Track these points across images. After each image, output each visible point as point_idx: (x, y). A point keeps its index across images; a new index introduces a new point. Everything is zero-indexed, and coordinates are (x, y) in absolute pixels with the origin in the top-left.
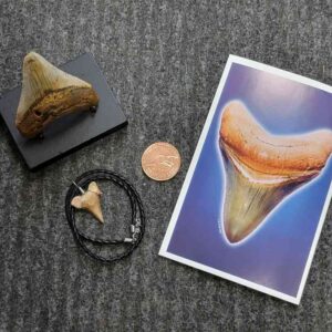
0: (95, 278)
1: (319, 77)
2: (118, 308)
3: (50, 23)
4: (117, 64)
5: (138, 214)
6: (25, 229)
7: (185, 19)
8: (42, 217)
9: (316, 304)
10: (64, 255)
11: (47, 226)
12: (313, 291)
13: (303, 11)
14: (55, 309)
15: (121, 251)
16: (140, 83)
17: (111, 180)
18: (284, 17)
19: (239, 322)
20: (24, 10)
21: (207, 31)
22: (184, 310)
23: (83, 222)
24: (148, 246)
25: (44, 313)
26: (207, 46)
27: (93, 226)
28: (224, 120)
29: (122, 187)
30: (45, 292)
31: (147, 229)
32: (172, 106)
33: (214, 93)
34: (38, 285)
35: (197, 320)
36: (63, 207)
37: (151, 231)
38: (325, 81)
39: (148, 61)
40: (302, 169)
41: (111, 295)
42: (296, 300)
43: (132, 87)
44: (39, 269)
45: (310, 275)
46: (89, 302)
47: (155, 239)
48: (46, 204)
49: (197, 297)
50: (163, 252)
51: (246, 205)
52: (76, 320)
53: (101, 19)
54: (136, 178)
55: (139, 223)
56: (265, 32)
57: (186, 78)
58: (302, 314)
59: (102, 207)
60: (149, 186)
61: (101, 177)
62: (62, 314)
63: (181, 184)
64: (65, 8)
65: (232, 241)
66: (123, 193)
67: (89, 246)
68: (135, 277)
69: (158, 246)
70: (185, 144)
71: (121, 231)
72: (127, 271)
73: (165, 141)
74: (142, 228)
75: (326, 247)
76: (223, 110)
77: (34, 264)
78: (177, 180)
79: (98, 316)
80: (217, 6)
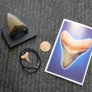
0: (27, 78)
1: (88, 25)
2: (33, 86)
3: (16, 10)
4: (34, 21)
5: (39, 61)
6: (8, 64)
7: (52, 9)
8: (13, 61)
9: (87, 85)
10: (19, 71)
11: (14, 63)
12: (86, 82)
13: (83, 8)
14: (16, 86)
15: (34, 70)
16: (40, 26)
17: (32, 51)
18: (78, 9)
19: (66, 90)
20: (9, 6)
21: (58, 12)
22: (51, 87)
23: (24, 62)
24: (42, 69)
25: (13, 87)
26: (58, 17)
27: (27, 64)
28: (62, 36)
29: (35, 53)
30: (13, 81)
31: (41, 65)
32: (48, 32)
33: (60, 29)
34: (11, 79)
35: (55, 89)
36: (19, 58)
37: (42, 65)
38: (89, 26)
39: (42, 20)
40: (83, 49)
41: (31, 82)
42: (82, 84)
43: (38, 27)
44: (12, 75)
45: (86, 77)
46: (25, 84)
47: (44, 67)
48: (14, 58)
49: (55, 83)
50: (46, 71)
51: (68, 58)
52: (22, 89)
53: (30, 9)
54: (39, 51)
55: (39, 63)
56: (73, 13)
57: (52, 25)
58: (83, 88)
59: (29, 59)
60: (42, 53)
61: (29, 50)
62: (18, 87)
63: (51, 53)
64: (20, 6)
65: (64, 68)
66: (35, 55)
67: (26, 69)
68: (38, 78)
69: (44, 69)
70: (52, 42)
71: (34, 65)
72: (36, 76)
73: (46, 41)
74: (40, 64)
75: (90, 70)
76: (62, 33)
77: (11, 74)
78: (50, 52)
79: (28, 88)
80: (61, 6)
